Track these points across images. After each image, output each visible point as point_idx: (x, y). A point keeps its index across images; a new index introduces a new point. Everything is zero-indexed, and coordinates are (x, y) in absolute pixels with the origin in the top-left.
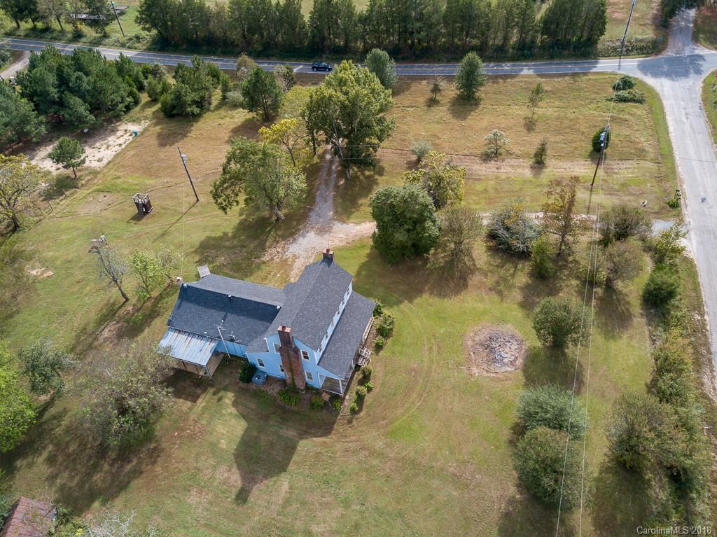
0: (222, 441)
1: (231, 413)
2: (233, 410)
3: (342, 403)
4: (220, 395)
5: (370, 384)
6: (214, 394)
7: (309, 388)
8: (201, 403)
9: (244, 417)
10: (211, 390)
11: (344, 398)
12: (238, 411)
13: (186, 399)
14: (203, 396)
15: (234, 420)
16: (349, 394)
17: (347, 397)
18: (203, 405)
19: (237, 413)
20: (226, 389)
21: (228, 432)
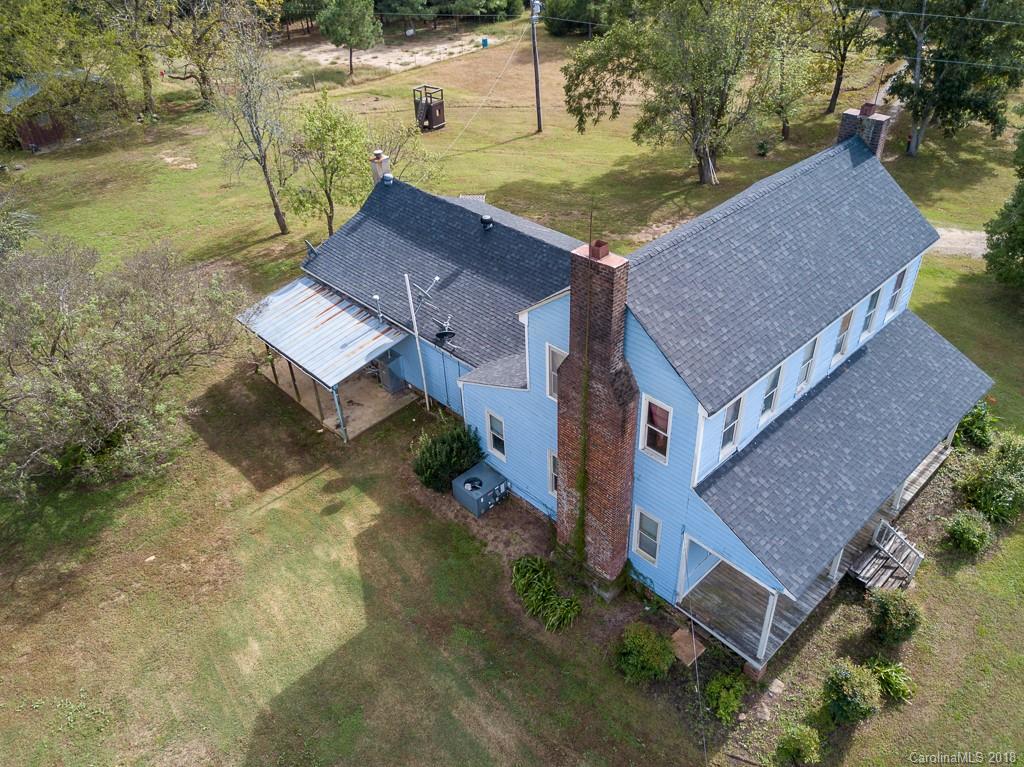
0: (254, 646)
1: (336, 564)
2: (348, 557)
3: (749, 702)
4: (339, 497)
5: (901, 675)
6: (329, 488)
7: (630, 587)
8: (277, 498)
9: (370, 594)
10: (327, 475)
11: (764, 687)
12: (361, 565)
13: (247, 473)
14: (294, 482)
15: (330, 588)
16: (789, 674)
17: (777, 686)
18: (277, 505)
19: (356, 573)
20: (367, 486)
21: (290, 622)
